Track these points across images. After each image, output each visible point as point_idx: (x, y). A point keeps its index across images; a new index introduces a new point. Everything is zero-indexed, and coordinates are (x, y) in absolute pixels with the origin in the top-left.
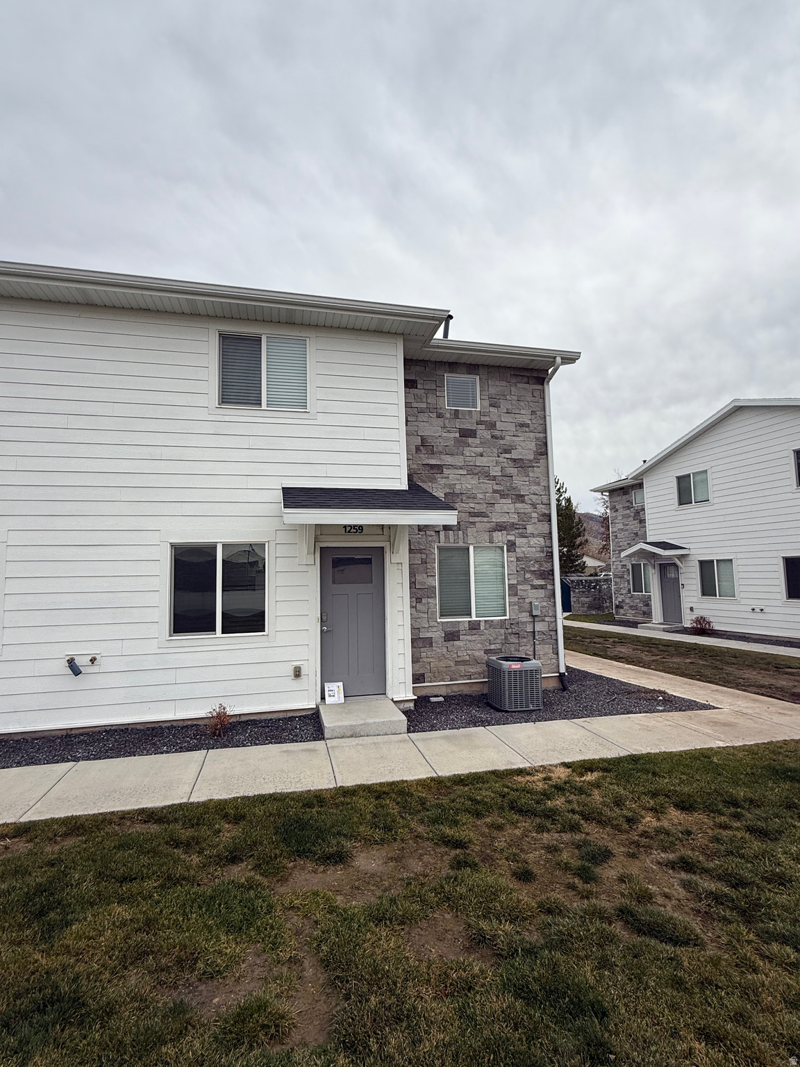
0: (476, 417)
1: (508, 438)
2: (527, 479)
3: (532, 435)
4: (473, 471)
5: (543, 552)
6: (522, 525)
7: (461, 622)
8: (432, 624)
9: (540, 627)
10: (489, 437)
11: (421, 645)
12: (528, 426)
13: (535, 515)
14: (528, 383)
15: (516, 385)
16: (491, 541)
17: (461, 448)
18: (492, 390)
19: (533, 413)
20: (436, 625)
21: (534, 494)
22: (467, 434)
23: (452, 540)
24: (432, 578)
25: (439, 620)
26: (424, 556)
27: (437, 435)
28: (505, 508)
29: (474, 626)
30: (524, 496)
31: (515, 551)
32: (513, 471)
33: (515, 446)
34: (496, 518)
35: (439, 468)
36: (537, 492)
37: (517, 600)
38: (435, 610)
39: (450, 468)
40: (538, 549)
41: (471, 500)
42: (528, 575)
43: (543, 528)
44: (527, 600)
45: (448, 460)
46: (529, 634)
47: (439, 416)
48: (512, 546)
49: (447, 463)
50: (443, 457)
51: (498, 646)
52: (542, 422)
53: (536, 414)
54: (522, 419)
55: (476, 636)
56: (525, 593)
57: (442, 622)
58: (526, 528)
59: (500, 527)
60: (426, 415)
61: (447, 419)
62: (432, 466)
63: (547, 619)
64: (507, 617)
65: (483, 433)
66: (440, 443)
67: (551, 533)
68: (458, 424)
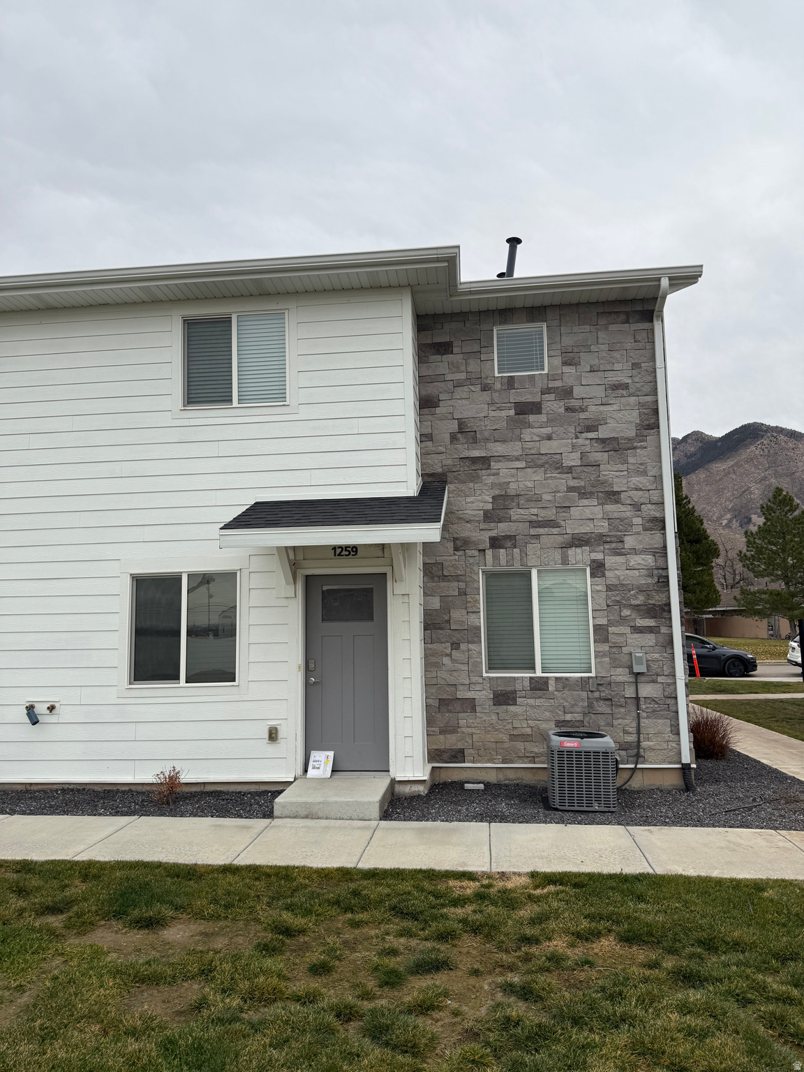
0: (540, 385)
1: (592, 408)
2: (624, 467)
3: (632, 400)
4: (535, 461)
5: (651, 576)
6: (616, 536)
7: (518, 678)
8: (474, 679)
9: (646, 690)
10: (562, 410)
11: (458, 709)
12: (626, 386)
13: (638, 521)
14: (627, 322)
15: (607, 329)
16: (565, 561)
17: (517, 431)
18: (568, 341)
19: (636, 366)
20: (481, 681)
21: (636, 489)
22: (526, 409)
23: (503, 562)
24: (474, 616)
25: (485, 675)
26: (462, 585)
27: (482, 415)
28: (588, 513)
29: (539, 686)
30: (619, 493)
31: (604, 575)
32: (601, 457)
33: (604, 419)
34: (572, 528)
35: (485, 461)
36: (641, 486)
37: (607, 649)
38: (478, 660)
39: (500, 461)
40: (644, 572)
41: (532, 504)
42: (626, 612)
43: (653, 539)
44: (625, 650)
45: (499, 449)
46: (629, 701)
47: (485, 388)
48: (598, 569)
49: (495, 454)
50: (490, 445)
51: (578, 717)
52: (650, 378)
53: (641, 368)
54: (614, 378)
55: (542, 700)
56: (621, 639)
57: (490, 678)
58: (623, 542)
59: (579, 541)
60: (465, 389)
61: (497, 391)
62: (474, 460)
63: (660, 679)
64: (593, 674)
65: (553, 405)
66: (486, 426)
67: (665, 547)
68: (514, 396)
